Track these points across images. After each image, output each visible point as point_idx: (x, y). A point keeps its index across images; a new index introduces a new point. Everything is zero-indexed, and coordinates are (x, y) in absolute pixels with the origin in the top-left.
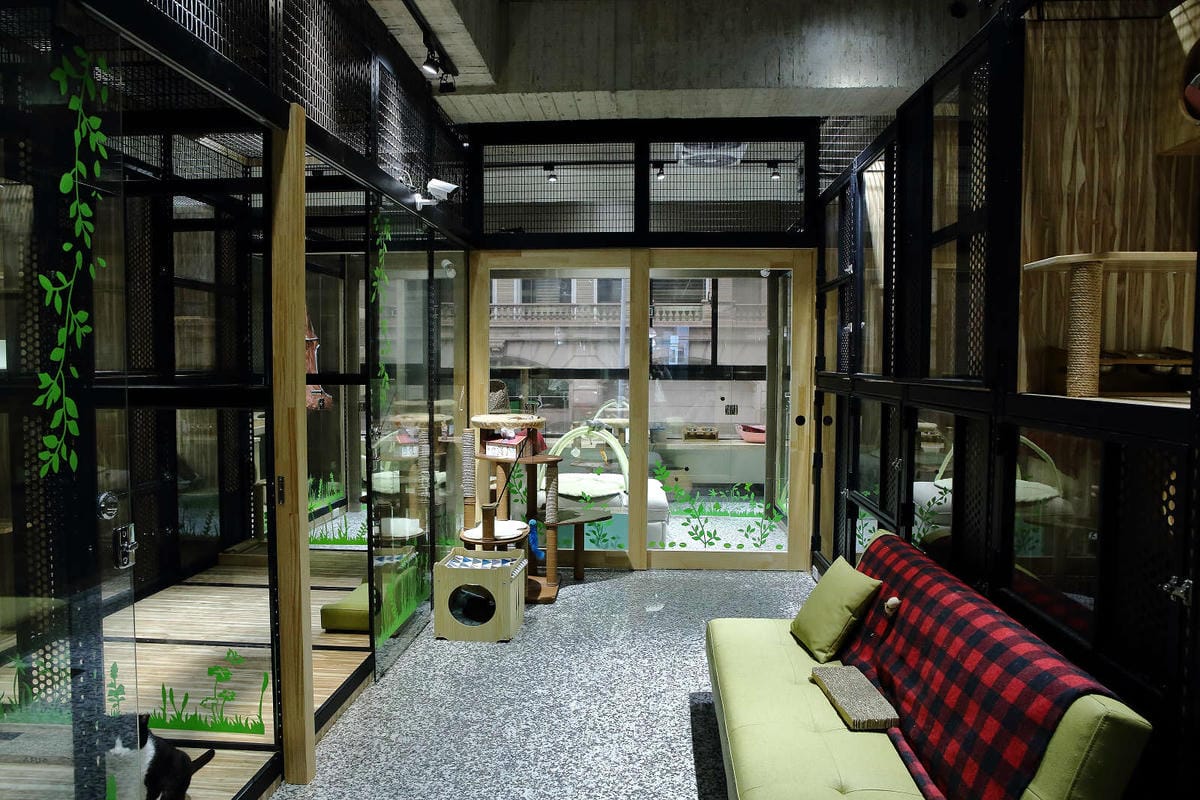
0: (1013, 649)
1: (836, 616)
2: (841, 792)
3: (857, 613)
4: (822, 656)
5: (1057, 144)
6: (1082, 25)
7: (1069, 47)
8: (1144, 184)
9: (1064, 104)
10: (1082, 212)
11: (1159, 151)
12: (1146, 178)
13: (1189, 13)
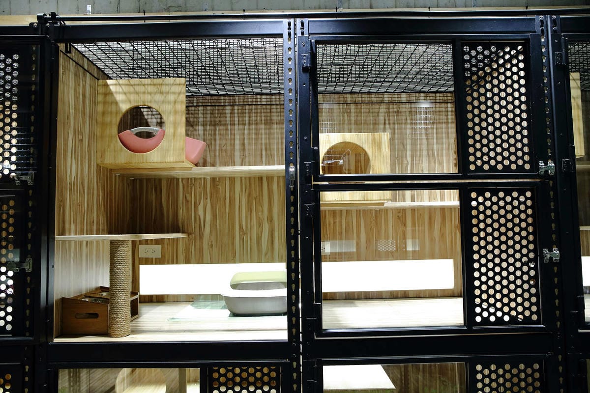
5: (66, 144)
6: (76, 66)
7: (70, 76)
8: (94, 180)
9: (69, 117)
10: (74, 197)
11: (99, 162)
12: (94, 177)
13: (123, 87)
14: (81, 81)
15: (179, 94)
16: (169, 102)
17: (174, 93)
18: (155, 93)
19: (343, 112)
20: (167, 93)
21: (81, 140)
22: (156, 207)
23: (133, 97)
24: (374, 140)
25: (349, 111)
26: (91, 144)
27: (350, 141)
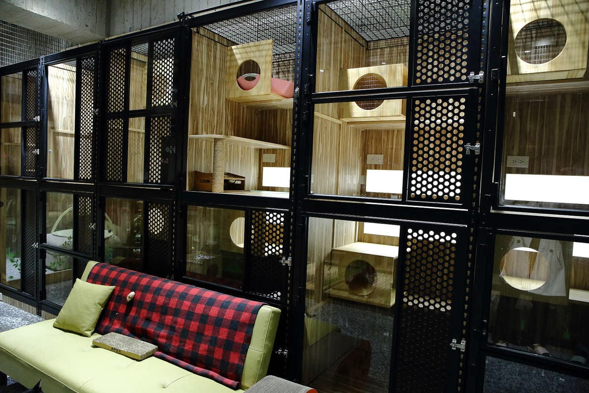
0: (218, 299)
1: (93, 310)
2: (164, 388)
3: (104, 305)
4: (89, 333)
5: (199, 86)
6: (208, 40)
7: (204, 47)
8: (223, 108)
9: (202, 70)
10: (206, 116)
11: (227, 97)
12: (223, 107)
13: (240, 49)
14: (212, 48)
15: (269, 50)
16: (263, 56)
17: (266, 50)
18: (256, 51)
19: (400, 53)
20: (262, 50)
21: (212, 84)
22: (274, 129)
23: (244, 55)
24: (391, 70)
25: (405, 51)
26: (221, 86)
27: (374, 72)
